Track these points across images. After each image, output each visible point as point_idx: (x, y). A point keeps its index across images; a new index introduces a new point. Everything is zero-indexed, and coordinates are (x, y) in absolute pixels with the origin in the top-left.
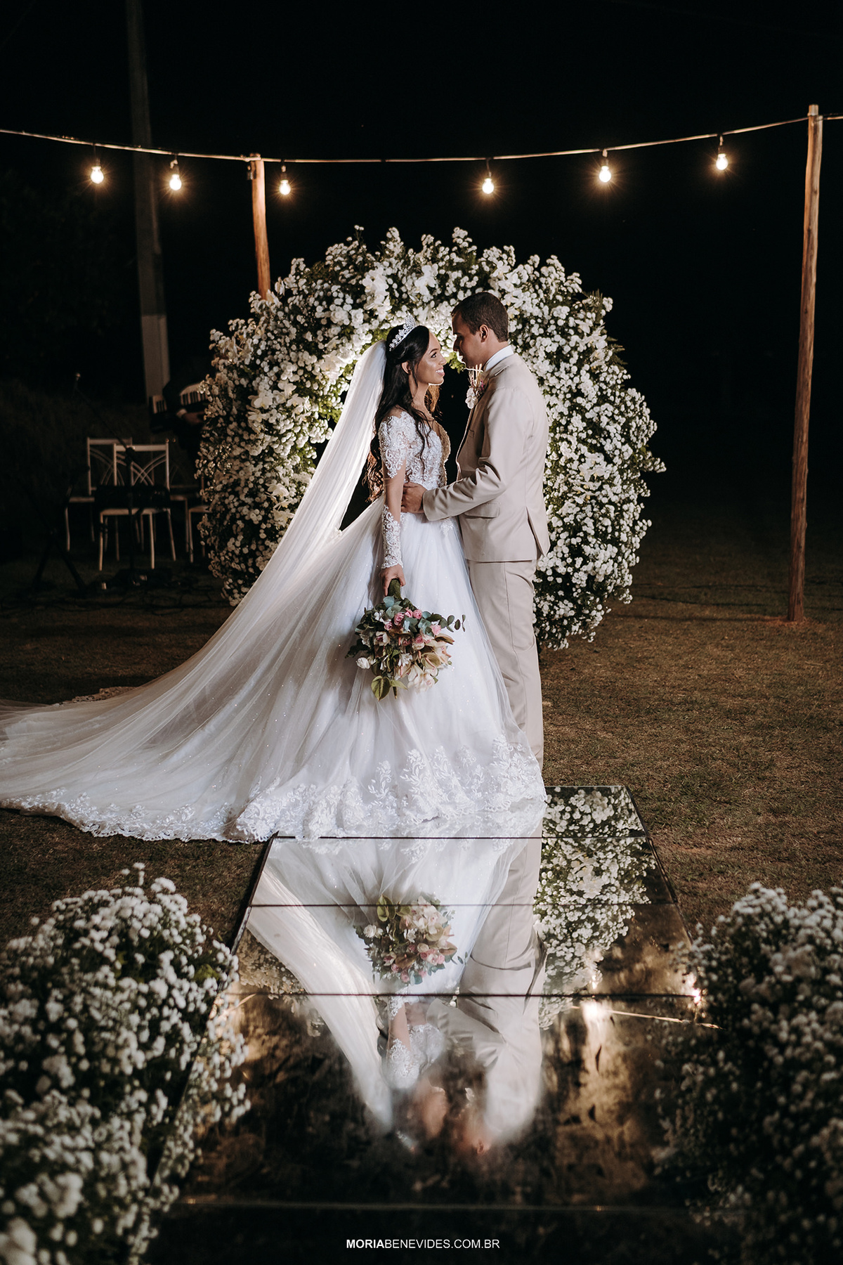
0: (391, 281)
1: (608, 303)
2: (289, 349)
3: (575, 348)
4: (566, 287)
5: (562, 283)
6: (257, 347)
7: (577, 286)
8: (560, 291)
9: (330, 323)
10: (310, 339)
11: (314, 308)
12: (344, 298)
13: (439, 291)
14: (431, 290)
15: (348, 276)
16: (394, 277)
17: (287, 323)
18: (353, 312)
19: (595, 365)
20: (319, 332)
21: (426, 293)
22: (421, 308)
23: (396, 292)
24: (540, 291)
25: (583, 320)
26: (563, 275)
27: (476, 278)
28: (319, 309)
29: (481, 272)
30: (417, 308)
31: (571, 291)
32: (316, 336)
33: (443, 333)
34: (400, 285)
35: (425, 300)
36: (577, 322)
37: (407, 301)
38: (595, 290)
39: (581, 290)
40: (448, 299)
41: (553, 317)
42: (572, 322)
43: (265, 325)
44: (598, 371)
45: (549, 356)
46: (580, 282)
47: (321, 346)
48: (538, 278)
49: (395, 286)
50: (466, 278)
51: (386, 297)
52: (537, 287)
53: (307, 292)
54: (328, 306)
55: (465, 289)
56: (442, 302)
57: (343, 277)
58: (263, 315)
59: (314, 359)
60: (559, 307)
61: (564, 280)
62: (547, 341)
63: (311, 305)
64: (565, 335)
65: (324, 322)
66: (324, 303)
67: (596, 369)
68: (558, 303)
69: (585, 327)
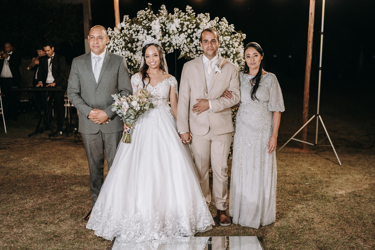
0: (162, 25)
1: (244, 36)
2: (122, 50)
3: (232, 52)
4: (228, 29)
5: (227, 28)
6: (109, 49)
7: (233, 29)
8: (226, 31)
9: (138, 41)
10: (130, 47)
11: (132, 34)
12: (144, 31)
13: (180, 29)
14: (178, 29)
15: (146, 23)
16: (163, 23)
17: (121, 40)
18: (147, 36)
19: (239, 59)
20: (134, 44)
21: (175, 30)
22: (174, 36)
23: (164, 29)
24: (219, 31)
25: (235, 42)
26: (227, 25)
27: (195, 25)
28: (134, 35)
29: (196, 23)
30: (172, 35)
31: (230, 31)
32: (133, 45)
33: (182, 45)
34: (166, 26)
35: (175, 33)
36: (233, 42)
37: (168, 33)
38: (240, 31)
39: (233, 31)
40: (184, 32)
41: (224, 41)
42: (231, 43)
43: (113, 40)
44: (241, 61)
45: (222, 55)
46: (234, 28)
47: (134, 49)
48: (218, 26)
49: (164, 27)
50: (191, 25)
51: (160, 31)
52: (218, 29)
53: (129, 28)
54: (138, 34)
55: (191, 29)
56: (182, 33)
57: (144, 23)
58: (112, 37)
59: (132, 54)
60: (227, 37)
61: (228, 26)
62: (222, 49)
63: (131, 33)
64: (228, 48)
65: (136, 40)
66: (136, 33)
67: (240, 61)
68: (226, 35)
69: (236, 44)
